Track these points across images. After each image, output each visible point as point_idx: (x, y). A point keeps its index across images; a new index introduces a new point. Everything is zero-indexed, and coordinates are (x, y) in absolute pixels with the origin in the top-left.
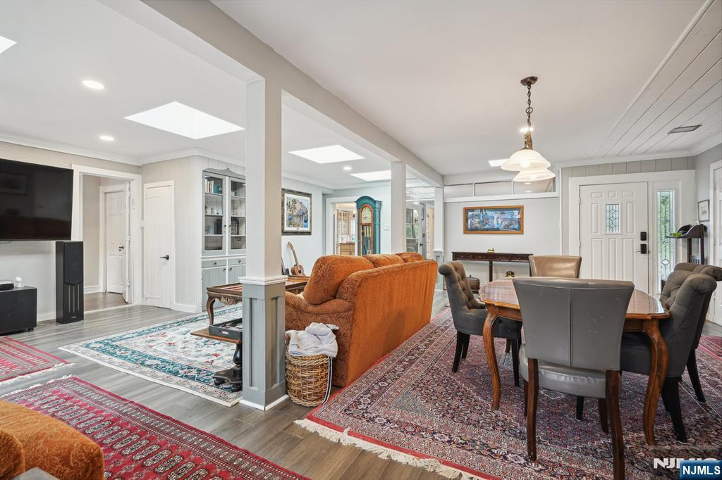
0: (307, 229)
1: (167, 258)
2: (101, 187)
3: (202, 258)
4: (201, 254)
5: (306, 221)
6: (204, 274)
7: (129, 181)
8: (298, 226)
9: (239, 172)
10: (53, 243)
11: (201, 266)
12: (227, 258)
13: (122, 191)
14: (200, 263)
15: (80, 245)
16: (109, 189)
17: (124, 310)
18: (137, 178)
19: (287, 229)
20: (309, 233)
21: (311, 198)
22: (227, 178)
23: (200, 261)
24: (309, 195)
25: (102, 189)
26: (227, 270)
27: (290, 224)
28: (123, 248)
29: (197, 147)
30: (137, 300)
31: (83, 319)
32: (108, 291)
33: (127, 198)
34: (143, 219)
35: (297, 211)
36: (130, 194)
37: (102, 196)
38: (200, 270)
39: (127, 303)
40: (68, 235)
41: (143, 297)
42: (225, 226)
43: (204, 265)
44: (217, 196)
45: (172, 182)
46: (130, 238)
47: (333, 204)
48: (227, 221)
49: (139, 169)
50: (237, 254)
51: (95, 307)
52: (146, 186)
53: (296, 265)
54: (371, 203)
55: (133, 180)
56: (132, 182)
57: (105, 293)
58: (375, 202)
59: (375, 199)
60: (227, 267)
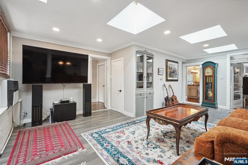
0: (176, 79)
1: (120, 91)
2: (97, 64)
3: (136, 92)
4: (135, 90)
5: (176, 75)
6: (137, 99)
7: (106, 60)
8: (173, 77)
9: (150, 52)
10: (82, 84)
11: (135, 96)
12: (145, 92)
13: (104, 65)
14: (135, 94)
15: (90, 85)
16: (100, 64)
17: (104, 111)
18: (109, 58)
19: (169, 78)
20: (177, 80)
21: (178, 64)
22: (145, 54)
23: (135, 93)
24: (177, 62)
25: (98, 65)
26: (145, 98)
27: (170, 76)
28: (104, 86)
29: (134, 40)
30: (109, 107)
31: (91, 115)
32: (99, 101)
33: (106, 66)
34: (111, 75)
35: (172, 70)
36: (107, 65)
37: (97, 67)
38: (135, 97)
39: (105, 108)
40: (87, 82)
41: (111, 106)
42: (145, 77)
43: (136, 95)
44: (141, 63)
45: (122, 58)
46: (107, 82)
47: (186, 67)
48: (145, 75)
49: (110, 55)
50: (149, 90)
51: (95, 109)
52: (112, 61)
53: (173, 96)
54: (212, 65)
55: (108, 59)
56: (107, 60)
57: (98, 102)
58: (215, 64)
59: (215, 63)
60: (145, 96)
